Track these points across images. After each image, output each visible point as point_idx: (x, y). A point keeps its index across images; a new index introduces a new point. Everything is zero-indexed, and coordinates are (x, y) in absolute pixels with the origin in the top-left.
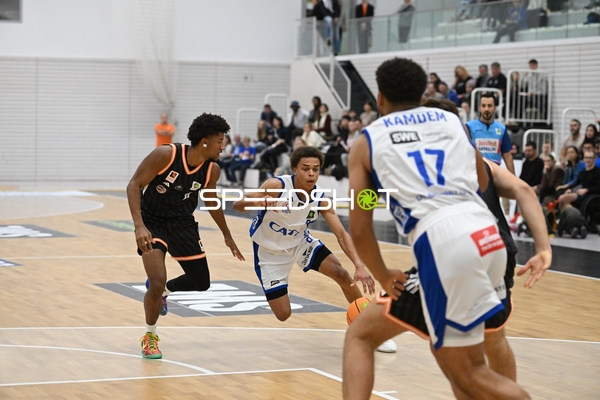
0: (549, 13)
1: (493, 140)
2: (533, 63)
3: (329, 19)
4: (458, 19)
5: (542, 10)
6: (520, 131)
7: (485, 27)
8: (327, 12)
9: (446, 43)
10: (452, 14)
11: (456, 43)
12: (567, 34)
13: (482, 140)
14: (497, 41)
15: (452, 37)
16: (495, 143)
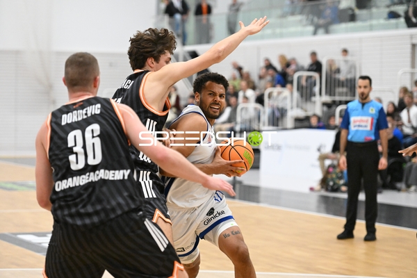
0: (357, 12)
1: (365, 118)
2: (345, 51)
3: (178, 16)
4: (283, 16)
5: (351, 9)
6: (333, 108)
7: (304, 22)
8: (177, 11)
9: (274, 36)
10: (279, 12)
11: (281, 36)
12: (371, 28)
13: (359, 118)
14: (315, 33)
15: (278, 31)
16: (367, 121)
